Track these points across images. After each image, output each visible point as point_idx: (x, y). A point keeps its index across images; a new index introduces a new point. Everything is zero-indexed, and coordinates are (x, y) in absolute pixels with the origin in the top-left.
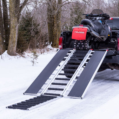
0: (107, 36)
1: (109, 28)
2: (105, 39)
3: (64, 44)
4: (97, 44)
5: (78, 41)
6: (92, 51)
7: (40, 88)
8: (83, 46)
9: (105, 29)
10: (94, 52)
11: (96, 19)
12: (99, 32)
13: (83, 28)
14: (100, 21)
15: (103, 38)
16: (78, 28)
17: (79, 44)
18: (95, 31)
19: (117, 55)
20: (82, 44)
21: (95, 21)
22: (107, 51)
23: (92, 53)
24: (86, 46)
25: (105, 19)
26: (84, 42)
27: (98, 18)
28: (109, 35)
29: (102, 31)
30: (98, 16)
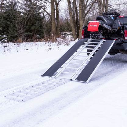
0: (117, 29)
1: (119, 23)
2: (116, 31)
3: (85, 35)
4: (110, 35)
5: (93, 33)
6: (103, 40)
7: (56, 72)
8: (97, 36)
9: (116, 24)
10: (105, 41)
11: (109, 16)
12: (111, 26)
13: (96, 22)
14: (112, 18)
15: (114, 30)
16: (93, 22)
17: (94, 34)
18: (107, 25)
19: (124, 43)
20: (96, 34)
21: (108, 18)
22: (115, 40)
23: (104, 42)
24: (99, 36)
25: (116, 16)
26: (97, 33)
27: (111, 16)
28: (119, 28)
29: (114, 25)
30: (111, 14)
